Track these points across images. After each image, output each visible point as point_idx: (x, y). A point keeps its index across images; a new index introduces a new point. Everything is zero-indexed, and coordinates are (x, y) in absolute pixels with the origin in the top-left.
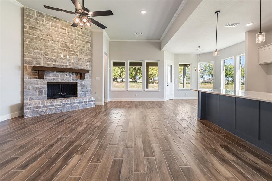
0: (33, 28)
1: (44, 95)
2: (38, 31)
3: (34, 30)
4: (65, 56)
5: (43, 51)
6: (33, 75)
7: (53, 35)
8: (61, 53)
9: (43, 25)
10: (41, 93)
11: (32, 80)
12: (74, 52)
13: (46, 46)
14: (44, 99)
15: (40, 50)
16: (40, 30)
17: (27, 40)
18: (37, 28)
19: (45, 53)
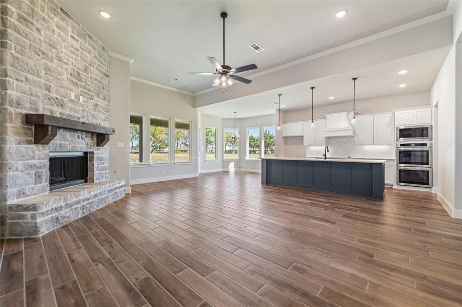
0: (25, 20)
1: (45, 183)
2: (35, 30)
3: (27, 26)
4: (77, 97)
5: (42, 80)
6: (26, 134)
7: (58, 47)
8: (71, 90)
9: (44, 19)
10: (38, 176)
11: (23, 147)
12: (89, 90)
13: (48, 70)
14: (44, 191)
15: (38, 76)
16: (38, 30)
17: (13, 45)
18: (32, 23)
19: (46, 85)
